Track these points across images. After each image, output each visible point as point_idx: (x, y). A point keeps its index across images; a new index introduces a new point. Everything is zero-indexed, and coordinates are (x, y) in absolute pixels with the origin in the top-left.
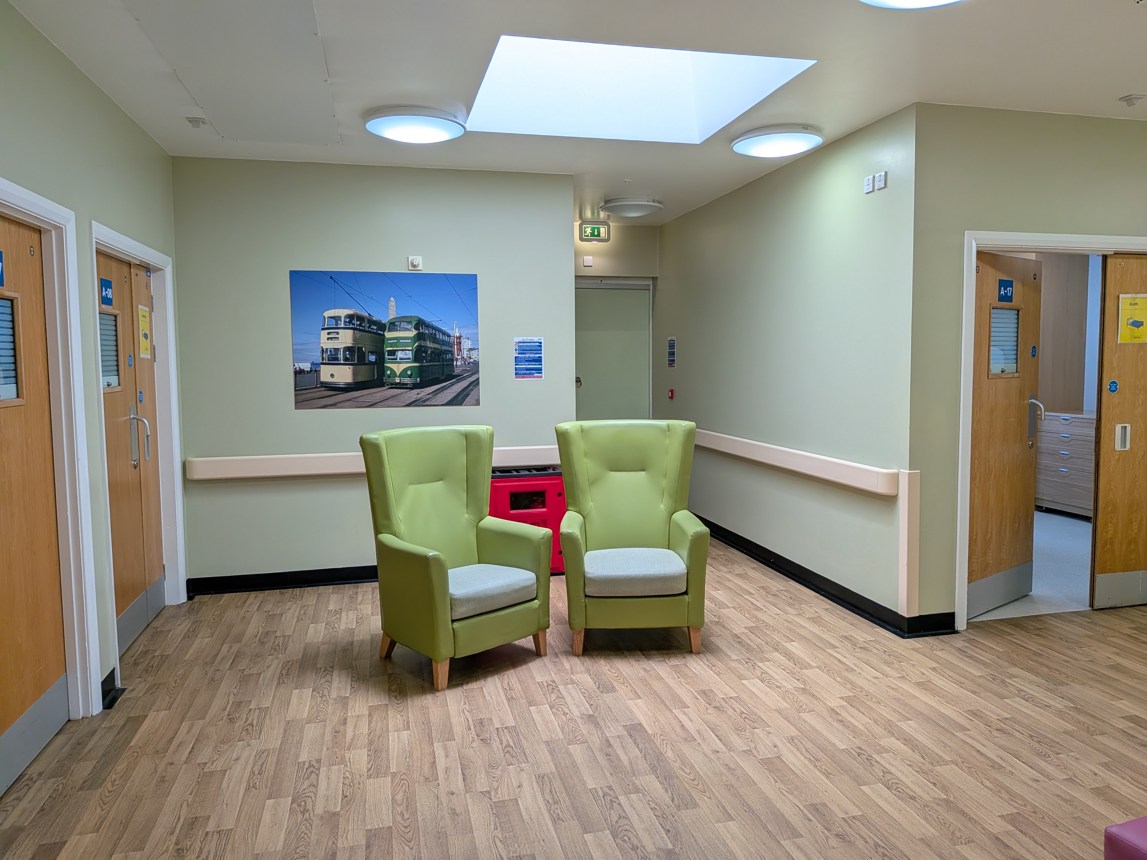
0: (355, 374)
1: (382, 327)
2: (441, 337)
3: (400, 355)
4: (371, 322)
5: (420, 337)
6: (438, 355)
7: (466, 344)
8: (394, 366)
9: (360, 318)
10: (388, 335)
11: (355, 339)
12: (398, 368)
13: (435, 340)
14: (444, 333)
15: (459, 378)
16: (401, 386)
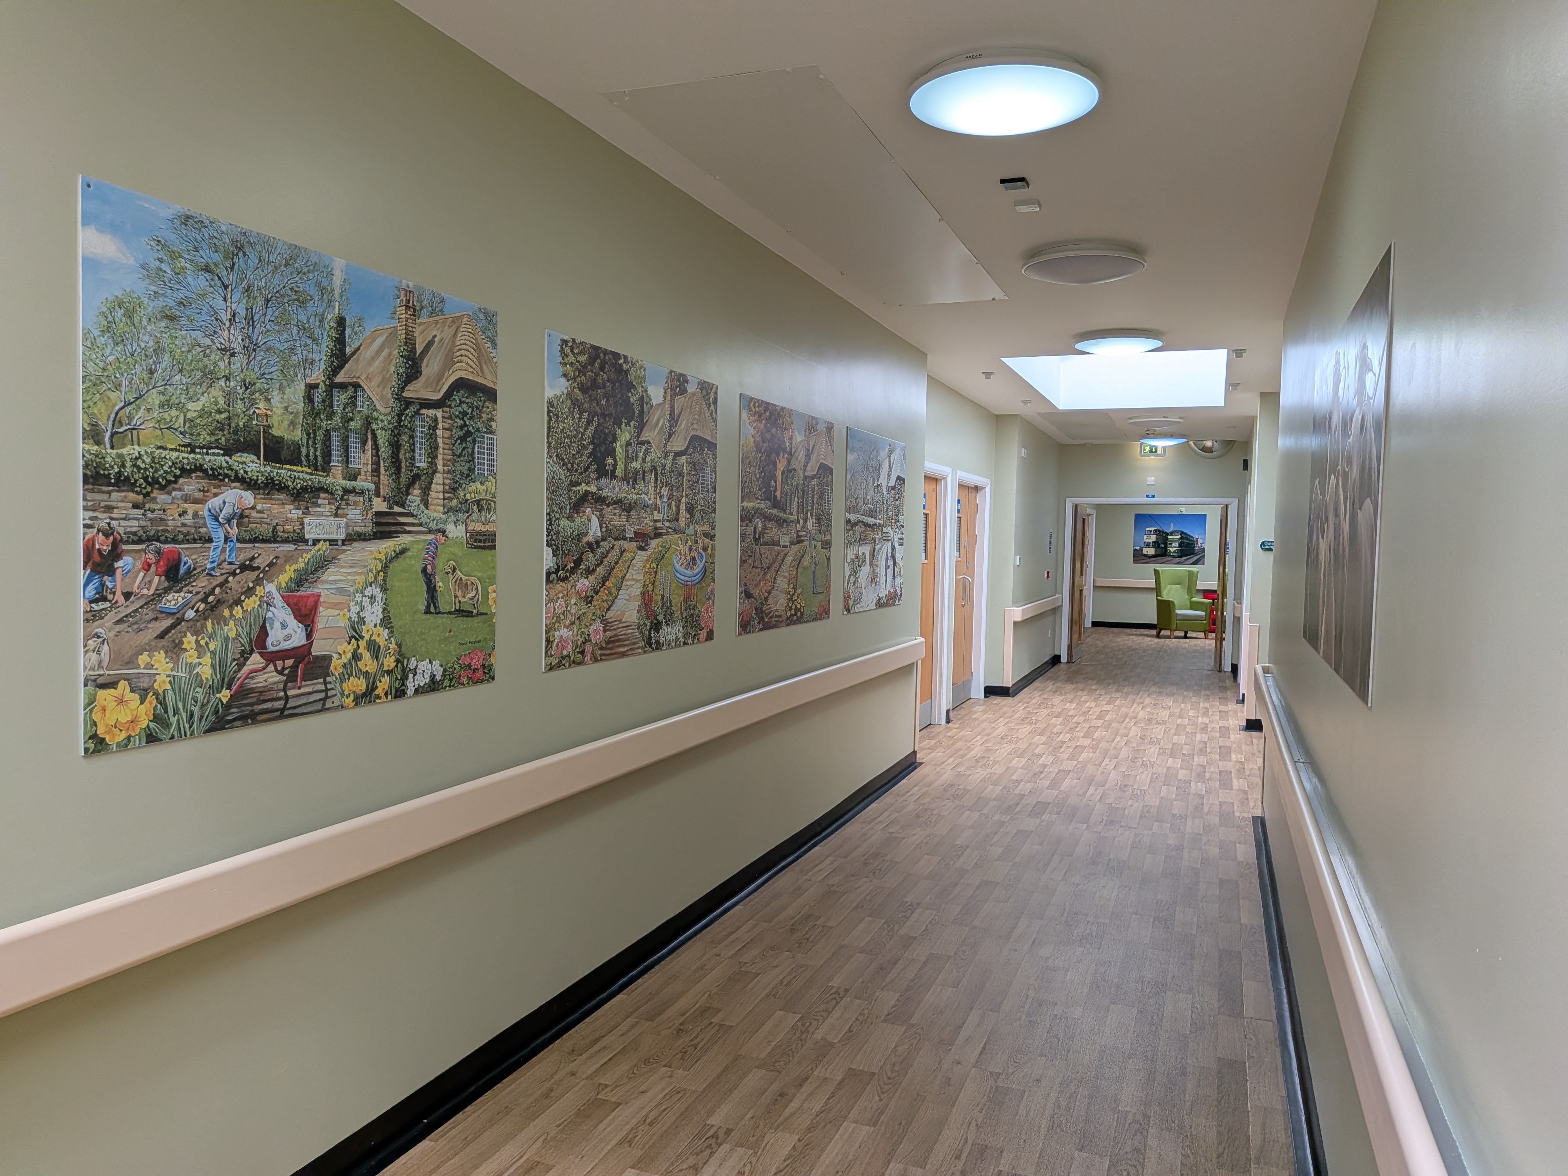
0: (1156, 551)
1: (1167, 534)
2: (1190, 538)
3: (1173, 545)
4: (1163, 532)
5: (1182, 538)
6: (1188, 544)
7: (1200, 541)
8: (1171, 549)
9: (1159, 531)
10: (1169, 537)
11: (1157, 538)
12: (1172, 550)
13: (1187, 539)
14: (1192, 537)
15: (1197, 554)
16: (1173, 556)
